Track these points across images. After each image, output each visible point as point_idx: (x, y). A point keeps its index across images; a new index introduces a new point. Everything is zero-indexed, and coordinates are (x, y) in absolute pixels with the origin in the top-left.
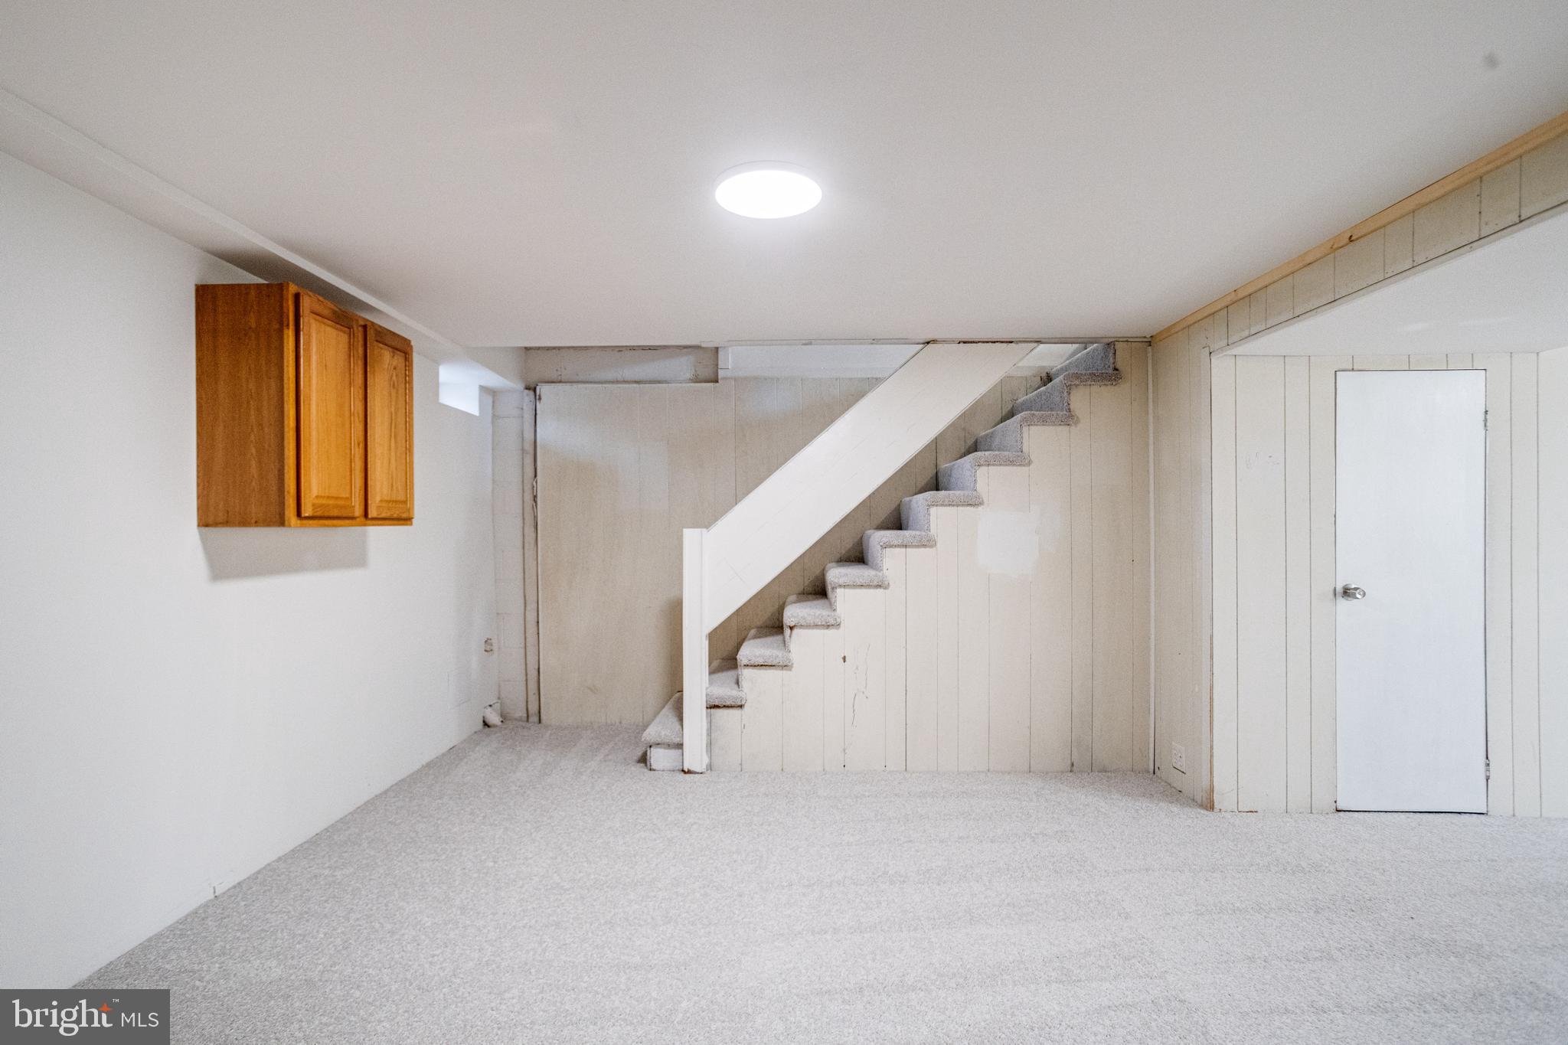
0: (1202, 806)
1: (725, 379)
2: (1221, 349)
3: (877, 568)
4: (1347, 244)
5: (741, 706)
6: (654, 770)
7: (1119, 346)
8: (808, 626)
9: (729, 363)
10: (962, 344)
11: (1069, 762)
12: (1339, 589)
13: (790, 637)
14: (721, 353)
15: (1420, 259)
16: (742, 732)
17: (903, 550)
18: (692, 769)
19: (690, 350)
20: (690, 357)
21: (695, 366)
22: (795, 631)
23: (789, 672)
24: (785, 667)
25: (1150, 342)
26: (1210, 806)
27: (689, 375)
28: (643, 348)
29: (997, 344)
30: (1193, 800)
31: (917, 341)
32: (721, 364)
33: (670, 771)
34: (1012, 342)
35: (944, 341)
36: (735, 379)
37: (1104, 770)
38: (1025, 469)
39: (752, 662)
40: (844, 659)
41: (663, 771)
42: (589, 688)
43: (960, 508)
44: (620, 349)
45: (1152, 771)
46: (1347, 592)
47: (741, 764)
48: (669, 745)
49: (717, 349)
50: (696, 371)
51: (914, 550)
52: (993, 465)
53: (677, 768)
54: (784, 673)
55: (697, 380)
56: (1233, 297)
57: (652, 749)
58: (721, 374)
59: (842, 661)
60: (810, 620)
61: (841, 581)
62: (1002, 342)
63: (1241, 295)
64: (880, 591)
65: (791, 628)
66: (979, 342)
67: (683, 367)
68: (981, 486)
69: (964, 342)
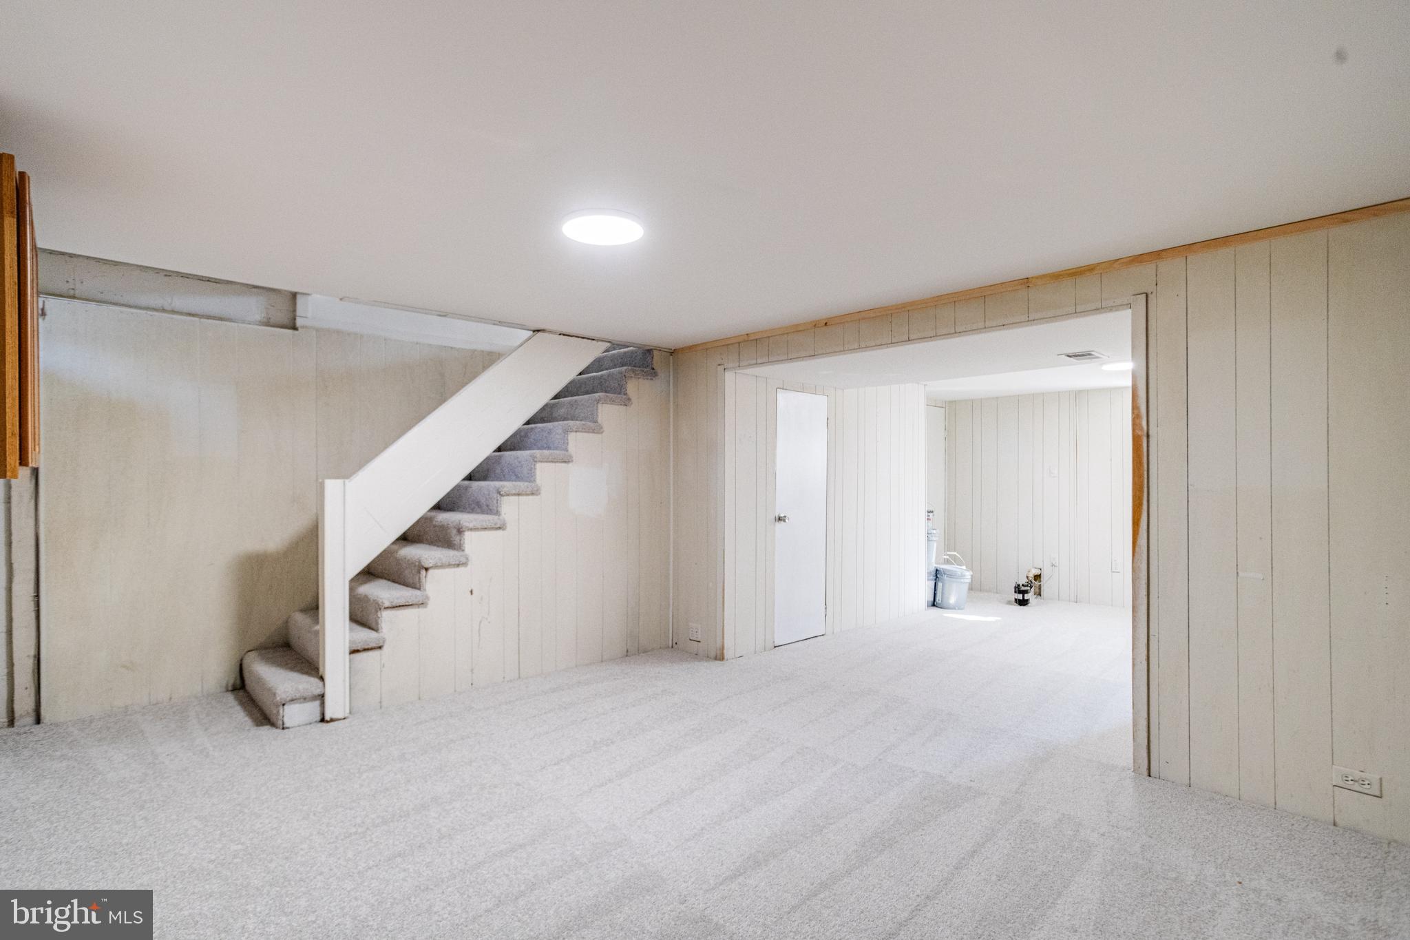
0: (716, 659)
1: (303, 327)
2: (734, 368)
3: (497, 513)
4: (822, 327)
5: (380, 648)
6: (288, 728)
7: (655, 353)
8: (442, 566)
9: (307, 311)
10: (562, 336)
11: (626, 650)
12: (777, 518)
13: (426, 577)
14: (300, 300)
15: (863, 345)
16: (381, 671)
17: (516, 497)
18: (334, 716)
19: (261, 291)
20: (262, 298)
21: (267, 308)
22: (430, 572)
23: (425, 609)
24: (422, 604)
25: (673, 353)
26: (720, 657)
27: (258, 317)
28: (201, 279)
29: (584, 340)
30: (708, 657)
31: (529, 328)
32: (299, 312)
33: (307, 724)
34: (593, 340)
35: (550, 332)
36: (317, 330)
37: (645, 652)
38: (600, 436)
39: (394, 604)
40: (471, 592)
41: (299, 726)
42: (124, 666)
43: (557, 464)
44: (169, 274)
45: (671, 646)
46: (780, 519)
47: (380, 702)
48: (305, 699)
49: (294, 295)
50: (267, 313)
51: (525, 497)
52: (581, 432)
53: (315, 720)
54: (421, 611)
55: (268, 324)
56: (746, 337)
57: (285, 707)
58: (299, 322)
59: (470, 593)
60: (445, 560)
61: (471, 525)
62: (588, 339)
63: (752, 338)
64: (500, 532)
65: (427, 569)
66: (573, 336)
67: (253, 308)
68: (572, 448)
69: (564, 335)
